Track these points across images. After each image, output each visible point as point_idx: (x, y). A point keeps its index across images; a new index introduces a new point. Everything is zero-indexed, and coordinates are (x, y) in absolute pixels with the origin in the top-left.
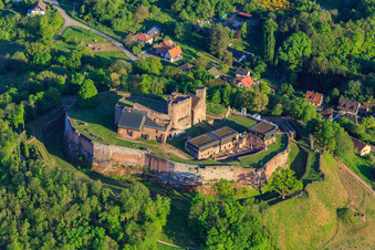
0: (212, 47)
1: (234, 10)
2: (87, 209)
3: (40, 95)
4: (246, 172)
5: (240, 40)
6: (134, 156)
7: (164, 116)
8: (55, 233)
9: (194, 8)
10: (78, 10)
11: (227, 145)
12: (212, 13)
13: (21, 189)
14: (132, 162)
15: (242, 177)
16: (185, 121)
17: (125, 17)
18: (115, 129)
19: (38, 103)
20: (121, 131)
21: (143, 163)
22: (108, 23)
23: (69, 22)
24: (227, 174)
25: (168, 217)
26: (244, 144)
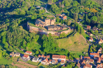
0: (74, 18)
1: (84, 12)
2: (23, 36)
3: (25, 19)
4: (56, 33)
5: (83, 18)
6: (37, 29)
7: (44, 22)
8: (13, 38)
9: (75, 11)
10: (49, 10)
11: (55, 28)
12: (79, 12)
13: (13, 32)
14: (36, 30)
15: (56, 34)
16: (49, 24)
17: (58, 11)
18: (35, 24)
19: (24, 20)
20: (36, 25)
21: (38, 30)
22: (54, 12)
23: (47, 12)
24: (53, 33)
25: (39, 39)
26: (59, 29)
